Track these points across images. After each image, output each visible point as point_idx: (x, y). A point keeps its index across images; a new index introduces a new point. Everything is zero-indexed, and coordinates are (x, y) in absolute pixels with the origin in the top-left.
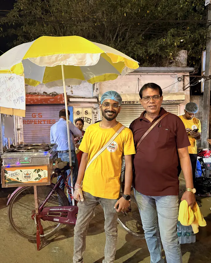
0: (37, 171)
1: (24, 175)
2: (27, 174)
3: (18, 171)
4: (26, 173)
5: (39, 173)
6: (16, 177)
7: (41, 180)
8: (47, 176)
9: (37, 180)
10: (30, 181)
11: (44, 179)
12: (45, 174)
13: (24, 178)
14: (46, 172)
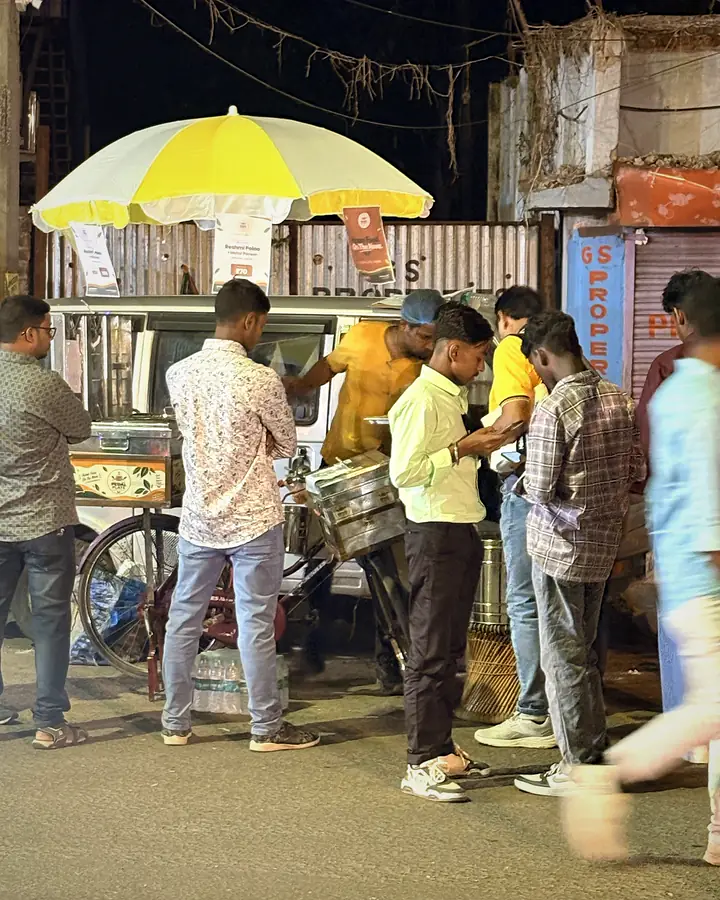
0: (140, 472)
1: (111, 481)
2: (119, 478)
3: (98, 468)
4: (115, 475)
5: (145, 478)
6: (94, 484)
7: (150, 496)
8: (163, 487)
9: (141, 495)
10: (125, 494)
11: (156, 492)
12: (159, 483)
13: (111, 487)
14: (162, 475)
